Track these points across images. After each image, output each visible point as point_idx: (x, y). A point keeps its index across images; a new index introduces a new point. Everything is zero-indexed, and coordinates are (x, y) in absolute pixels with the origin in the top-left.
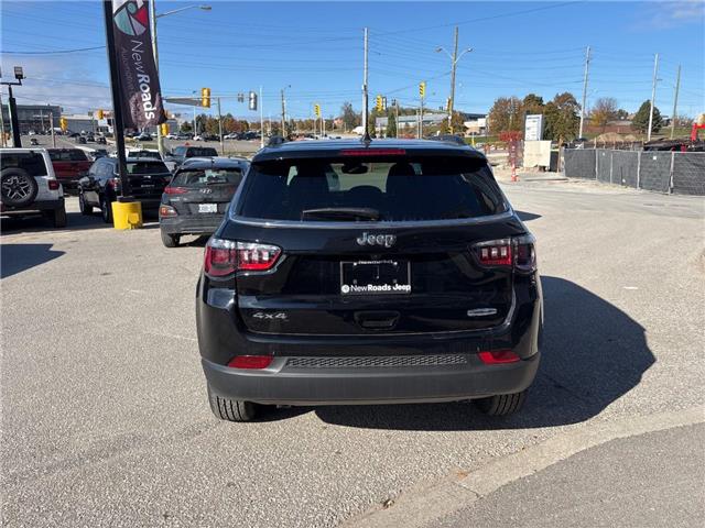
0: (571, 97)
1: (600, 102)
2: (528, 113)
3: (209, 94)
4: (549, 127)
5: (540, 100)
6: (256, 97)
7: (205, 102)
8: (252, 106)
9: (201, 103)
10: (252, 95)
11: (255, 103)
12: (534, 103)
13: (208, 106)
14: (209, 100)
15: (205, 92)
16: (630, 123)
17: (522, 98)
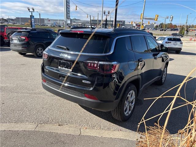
3: (157, 17)
6: (173, 17)
7: (156, 19)
8: (171, 20)
9: (154, 19)
10: (172, 17)
11: (172, 19)
13: (157, 20)
14: (157, 18)
15: (157, 16)
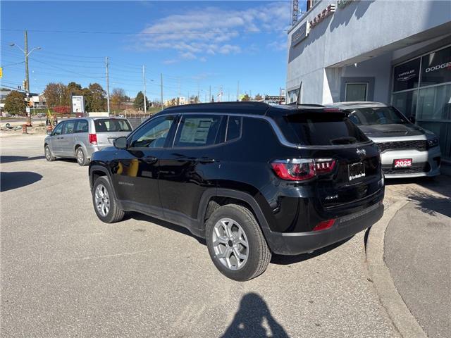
0: (99, 86)
1: (115, 91)
2: (74, 94)
4: (88, 104)
5: (79, 87)
12: (75, 89)
16: (132, 104)
17: (66, 84)
